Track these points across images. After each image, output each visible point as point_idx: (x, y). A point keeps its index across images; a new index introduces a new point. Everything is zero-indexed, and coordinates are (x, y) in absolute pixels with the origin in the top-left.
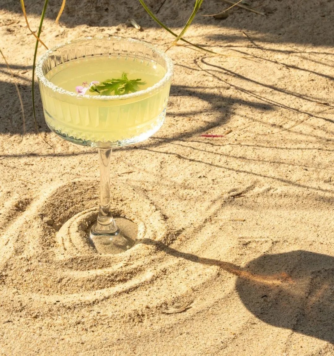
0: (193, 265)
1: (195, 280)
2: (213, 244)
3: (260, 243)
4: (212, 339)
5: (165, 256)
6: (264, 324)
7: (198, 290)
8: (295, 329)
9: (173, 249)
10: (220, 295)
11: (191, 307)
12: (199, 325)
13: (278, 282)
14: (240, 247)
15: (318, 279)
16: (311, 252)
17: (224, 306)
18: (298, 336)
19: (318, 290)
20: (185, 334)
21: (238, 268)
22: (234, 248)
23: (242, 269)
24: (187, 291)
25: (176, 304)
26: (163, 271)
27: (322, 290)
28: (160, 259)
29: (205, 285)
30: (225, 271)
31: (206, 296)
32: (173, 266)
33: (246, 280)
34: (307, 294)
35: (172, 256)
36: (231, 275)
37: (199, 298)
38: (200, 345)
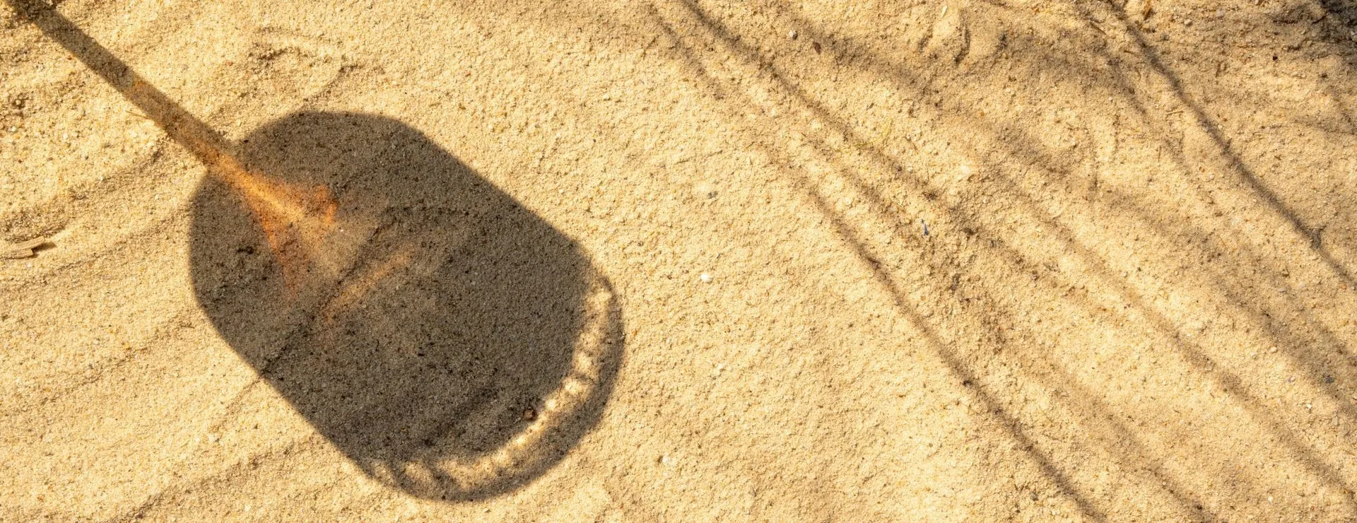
0: (104, 94)
1: (90, 161)
2: (185, 28)
3: (307, 61)
4: (73, 352)
5: (38, 41)
6: (211, 330)
7: (85, 197)
8: (267, 371)
9: (66, 21)
10: (137, 223)
11: (52, 246)
12: (56, 303)
13: (294, 213)
14: (251, 66)
15: (392, 234)
16: (421, 134)
17: (136, 255)
18: (266, 391)
19: (375, 264)
20: (15, 320)
21: (216, 138)
22: (231, 64)
23: (227, 145)
24: (55, 198)
25: (15, 231)
26: (14, 104)
27: (387, 267)
28: (19, 52)
29: (109, 184)
30: (179, 146)
31: (102, 217)
32: (49, 89)
33: (221, 185)
34: (344, 274)
35: (56, 45)
36: (190, 160)
37: (81, 221)
38: (39, 364)
